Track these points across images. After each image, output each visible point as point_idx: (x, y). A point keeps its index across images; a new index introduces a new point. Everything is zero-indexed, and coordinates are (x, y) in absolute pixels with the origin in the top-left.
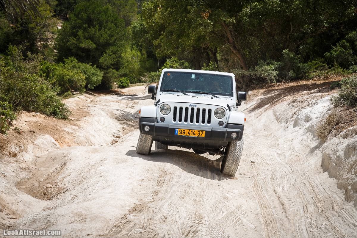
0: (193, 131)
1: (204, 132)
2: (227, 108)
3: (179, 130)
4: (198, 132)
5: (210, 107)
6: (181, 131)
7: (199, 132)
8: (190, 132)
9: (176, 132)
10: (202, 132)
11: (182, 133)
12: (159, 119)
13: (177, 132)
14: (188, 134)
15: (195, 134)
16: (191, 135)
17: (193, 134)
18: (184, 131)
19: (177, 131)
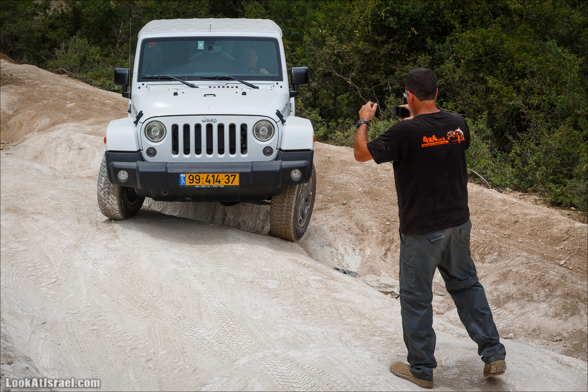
0: (216, 175)
1: (238, 175)
2: (277, 119)
3: (188, 175)
4: (225, 176)
5: (244, 120)
6: (191, 178)
7: (227, 177)
8: (210, 178)
9: (182, 179)
10: (233, 177)
11: (195, 180)
12: (144, 153)
13: (185, 180)
14: (206, 181)
15: (219, 182)
16: (212, 183)
17: (216, 181)
18: (198, 178)
19: (185, 178)
